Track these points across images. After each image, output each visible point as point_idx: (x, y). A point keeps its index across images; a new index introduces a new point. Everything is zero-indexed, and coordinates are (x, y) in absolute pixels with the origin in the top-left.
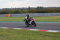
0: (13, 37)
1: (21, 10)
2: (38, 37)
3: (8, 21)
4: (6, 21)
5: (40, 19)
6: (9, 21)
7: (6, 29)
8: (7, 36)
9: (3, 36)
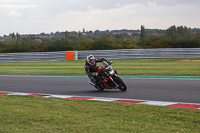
0: (88, 128)
1: (117, 37)
2: (174, 127)
3: (71, 74)
4: (65, 74)
5: (179, 67)
6: (74, 74)
7: (67, 100)
8: (70, 123)
9: (57, 124)
